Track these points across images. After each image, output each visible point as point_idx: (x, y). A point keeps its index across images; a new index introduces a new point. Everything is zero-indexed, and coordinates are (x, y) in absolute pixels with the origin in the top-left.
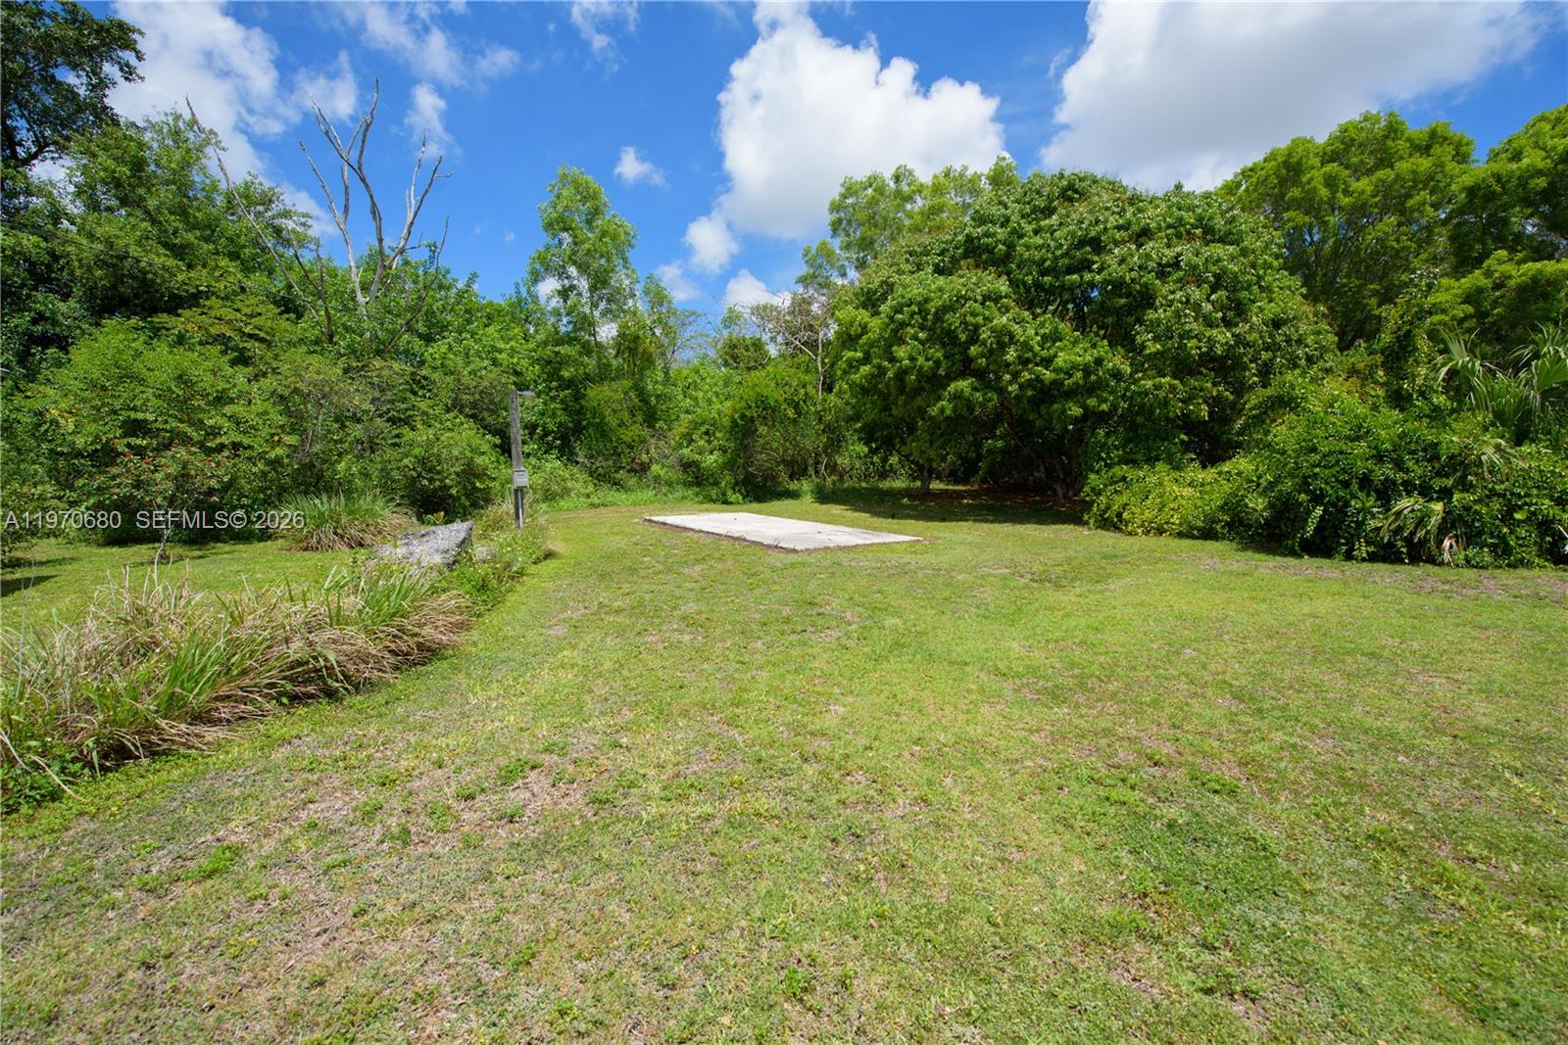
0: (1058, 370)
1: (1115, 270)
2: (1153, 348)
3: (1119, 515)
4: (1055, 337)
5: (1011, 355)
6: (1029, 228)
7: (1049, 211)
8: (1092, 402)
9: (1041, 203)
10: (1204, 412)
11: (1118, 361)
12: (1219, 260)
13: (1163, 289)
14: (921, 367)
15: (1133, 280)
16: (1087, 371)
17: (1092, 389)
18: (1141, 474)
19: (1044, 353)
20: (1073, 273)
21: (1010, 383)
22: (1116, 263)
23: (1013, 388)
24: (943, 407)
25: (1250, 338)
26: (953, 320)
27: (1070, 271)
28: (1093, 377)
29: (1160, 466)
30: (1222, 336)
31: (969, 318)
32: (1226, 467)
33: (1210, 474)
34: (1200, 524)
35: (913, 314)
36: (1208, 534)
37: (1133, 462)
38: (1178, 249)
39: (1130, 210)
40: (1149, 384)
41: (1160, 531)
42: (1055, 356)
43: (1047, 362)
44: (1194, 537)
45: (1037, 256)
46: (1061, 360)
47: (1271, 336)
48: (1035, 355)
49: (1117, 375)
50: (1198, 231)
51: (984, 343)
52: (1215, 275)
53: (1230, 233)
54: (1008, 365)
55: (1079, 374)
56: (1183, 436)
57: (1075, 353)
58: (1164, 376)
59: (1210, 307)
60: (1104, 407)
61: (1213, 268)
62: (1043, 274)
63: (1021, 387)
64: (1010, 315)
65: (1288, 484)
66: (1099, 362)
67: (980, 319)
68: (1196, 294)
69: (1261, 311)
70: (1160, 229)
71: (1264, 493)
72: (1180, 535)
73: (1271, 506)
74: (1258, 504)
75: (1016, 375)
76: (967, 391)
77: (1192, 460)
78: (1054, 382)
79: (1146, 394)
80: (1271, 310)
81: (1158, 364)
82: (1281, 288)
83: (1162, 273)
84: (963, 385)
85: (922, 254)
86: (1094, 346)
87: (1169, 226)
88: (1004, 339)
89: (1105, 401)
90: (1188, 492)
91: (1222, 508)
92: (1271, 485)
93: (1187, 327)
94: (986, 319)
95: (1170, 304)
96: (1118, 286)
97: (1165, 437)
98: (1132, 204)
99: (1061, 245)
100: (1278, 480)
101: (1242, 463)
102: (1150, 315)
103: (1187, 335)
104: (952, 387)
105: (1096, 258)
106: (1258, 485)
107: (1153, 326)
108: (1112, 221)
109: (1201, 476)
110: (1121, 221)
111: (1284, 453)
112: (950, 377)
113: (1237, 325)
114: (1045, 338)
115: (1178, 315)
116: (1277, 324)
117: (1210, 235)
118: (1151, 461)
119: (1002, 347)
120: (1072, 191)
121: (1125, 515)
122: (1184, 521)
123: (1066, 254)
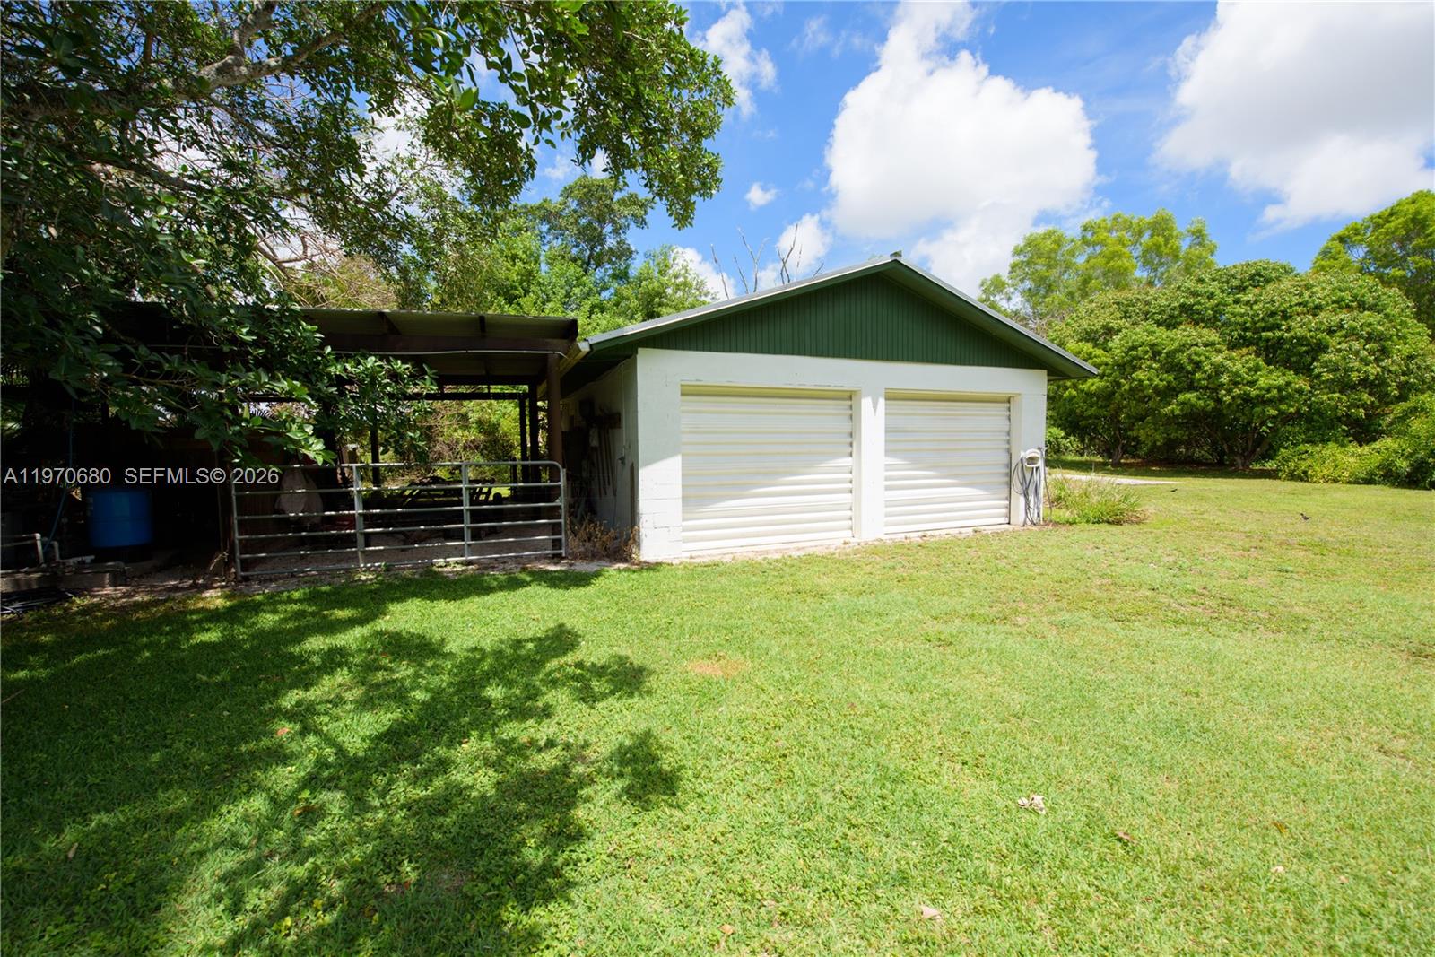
0: (1260, 389)
1: (1300, 332)
2: (1327, 376)
3: (1305, 472)
4: (1257, 369)
5: (1225, 379)
6: (1230, 300)
7: (1242, 289)
8: (1284, 407)
9: (1235, 283)
10: (1362, 412)
11: (1302, 383)
12: (1370, 324)
13: (1332, 342)
14: (1157, 385)
15: (1312, 337)
16: (1280, 389)
17: (1282, 399)
18: (1318, 449)
19: (1250, 378)
20: (1268, 331)
21: (1225, 395)
22: (1300, 327)
23: (1227, 399)
24: (1173, 408)
25: (1393, 368)
26: (1183, 358)
27: (1264, 329)
28: (1284, 393)
29: (1331, 444)
30: (1373, 370)
31: (1194, 357)
32: (1377, 445)
33: (1366, 449)
34: (1363, 476)
35: (1146, 352)
36: (1369, 481)
37: (1313, 443)
38: (1342, 316)
39: (1307, 294)
40: (1325, 397)
41: (1335, 481)
42: (1258, 380)
43: (1252, 383)
44: (1359, 483)
45: (1241, 320)
46: (1262, 382)
47: (1406, 365)
48: (1243, 379)
49: (1300, 392)
50: (1355, 304)
51: (1205, 372)
52: (1367, 333)
53: (1376, 305)
54: (1223, 385)
55: (1275, 391)
56: (1344, 427)
57: (1271, 379)
58: (1334, 392)
59: (1366, 353)
60: (1292, 410)
61: (1368, 329)
62: (1246, 329)
63: (1233, 398)
64: (1224, 355)
65: (1422, 454)
66: (1288, 384)
67: (1202, 358)
68: (1356, 345)
69: (1400, 350)
70: (1328, 304)
71: (1407, 458)
72: (1349, 483)
73: (1412, 465)
74: (1403, 465)
75: (1229, 391)
76: (1194, 400)
77: (1350, 442)
78: (1257, 396)
79: (1322, 403)
80: (1406, 350)
81: (1330, 386)
82: (1413, 334)
83: (1330, 332)
84: (1191, 396)
85: (1128, 305)
86: (1284, 374)
87: (1333, 302)
88: (1219, 370)
89: (1292, 406)
90: (1352, 460)
91: (1378, 467)
92: (1411, 455)
93: (1351, 365)
94: (1206, 357)
95: (1339, 351)
96: (1301, 340)
97: (1332, 427)
98: (1307, 289)
99: (1258, 315)
100: (1415, 452)
101: (1386, 443)
102: (1325, 357)
103: (1352, 369)
104: (1181, 397)
105: (1284, 322)
106: (1402, 455)
107: (1325, 364)
108: (1295, 300)
109: (1360, 450)
110: (1300, 300)
111: (1419, 437)
112: (1182, 391)
113: (1383, 361)
114: (1250, 369)
115: (1344, 358)
116: (1410, 357)
117: (1363, 306)
118: (1324, 441)
119: (1218, 374)
120: (1259, 278)
121: (1309, 473)
122: (1352, 474)
123: (1263, 319)
